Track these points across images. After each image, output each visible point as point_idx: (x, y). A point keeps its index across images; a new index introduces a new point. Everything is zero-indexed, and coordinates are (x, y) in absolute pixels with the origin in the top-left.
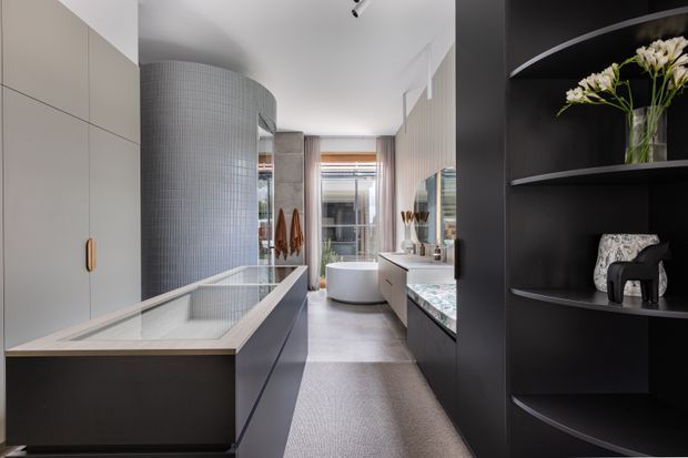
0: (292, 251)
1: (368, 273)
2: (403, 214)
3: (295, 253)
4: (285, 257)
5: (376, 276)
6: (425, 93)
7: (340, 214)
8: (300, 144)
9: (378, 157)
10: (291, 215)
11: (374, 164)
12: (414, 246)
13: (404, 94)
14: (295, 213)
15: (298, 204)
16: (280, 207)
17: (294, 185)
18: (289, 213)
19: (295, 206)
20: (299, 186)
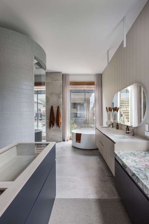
1: (91, 136)
2: (107, 108)
5: (94, 137)
6: (122, 43)
7: (79, 107)
8: (60, 78)
9: (95, 84)
10: (57, 109)
12: (113, 123)
13: (108, 51)
14: (58, 108)
15: (60, 104)
16: (52, 105)
17: (58, 95)
18: (56, 108)
19: (58, 105)
20: (60, 96)
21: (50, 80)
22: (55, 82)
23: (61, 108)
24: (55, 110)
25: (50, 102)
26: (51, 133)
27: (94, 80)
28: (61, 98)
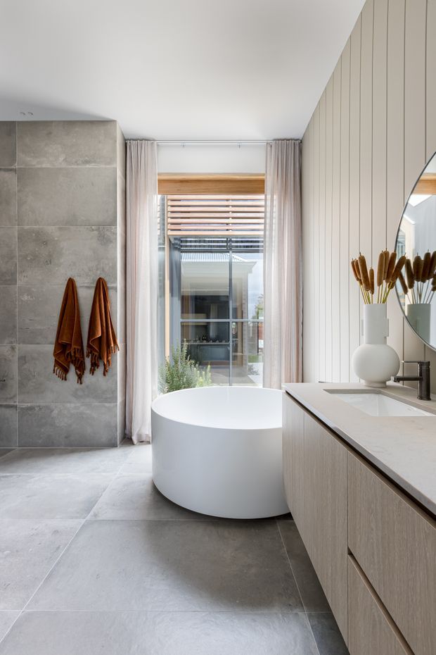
0: (95, 365)
3: (100, 371)
4: (80, 377)
9: (268, 186)
10: (92, 292)
11: (262, 197)
14: (101, 288)
15: (107, 269)
16: (69, 275)
17: (98, 230)
18: (88, 287)
19: (99, 274)
20: (108, 233)
21: (61, 159)
22: (84, 167)
23: (112, 288)
24: (85, 296)
25: (62, 260)
26: (68, 405)
27: (263, 171)
28: (111, 242)
